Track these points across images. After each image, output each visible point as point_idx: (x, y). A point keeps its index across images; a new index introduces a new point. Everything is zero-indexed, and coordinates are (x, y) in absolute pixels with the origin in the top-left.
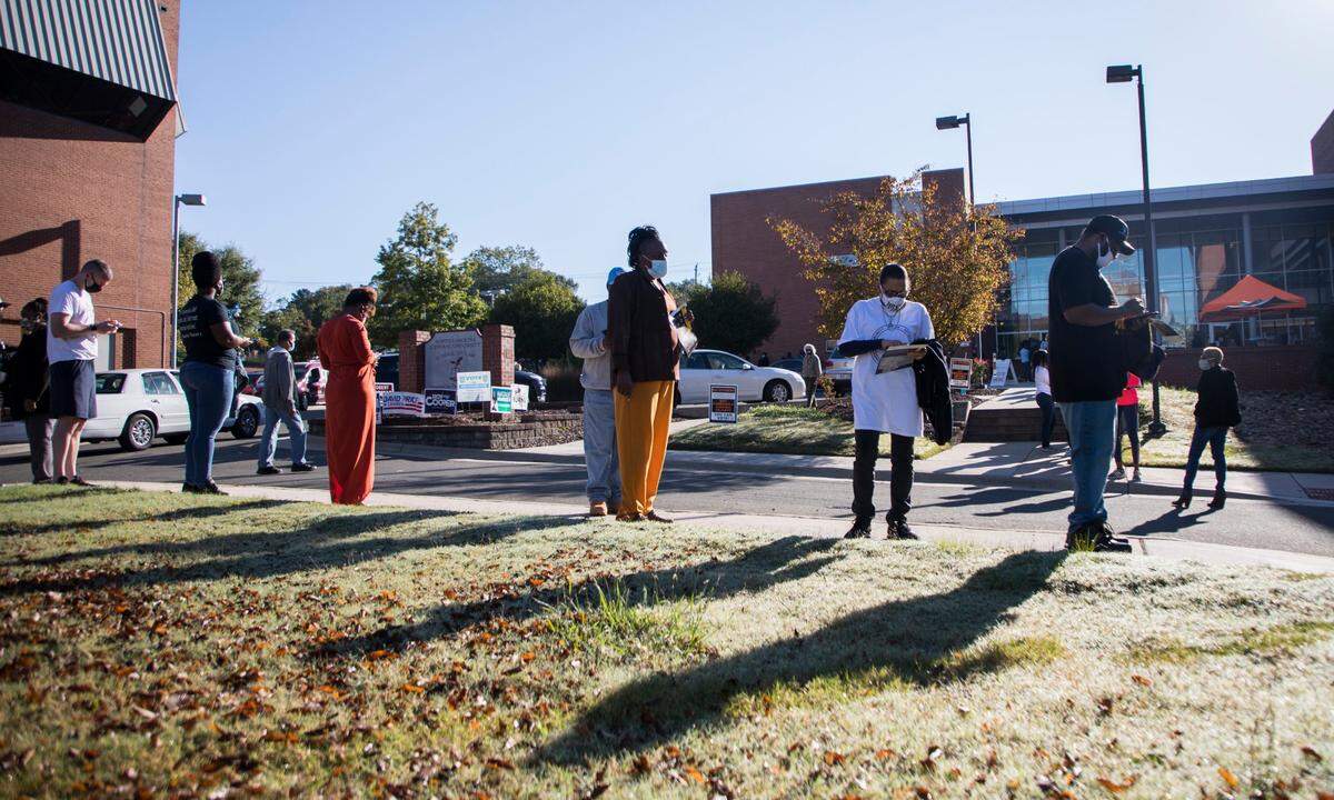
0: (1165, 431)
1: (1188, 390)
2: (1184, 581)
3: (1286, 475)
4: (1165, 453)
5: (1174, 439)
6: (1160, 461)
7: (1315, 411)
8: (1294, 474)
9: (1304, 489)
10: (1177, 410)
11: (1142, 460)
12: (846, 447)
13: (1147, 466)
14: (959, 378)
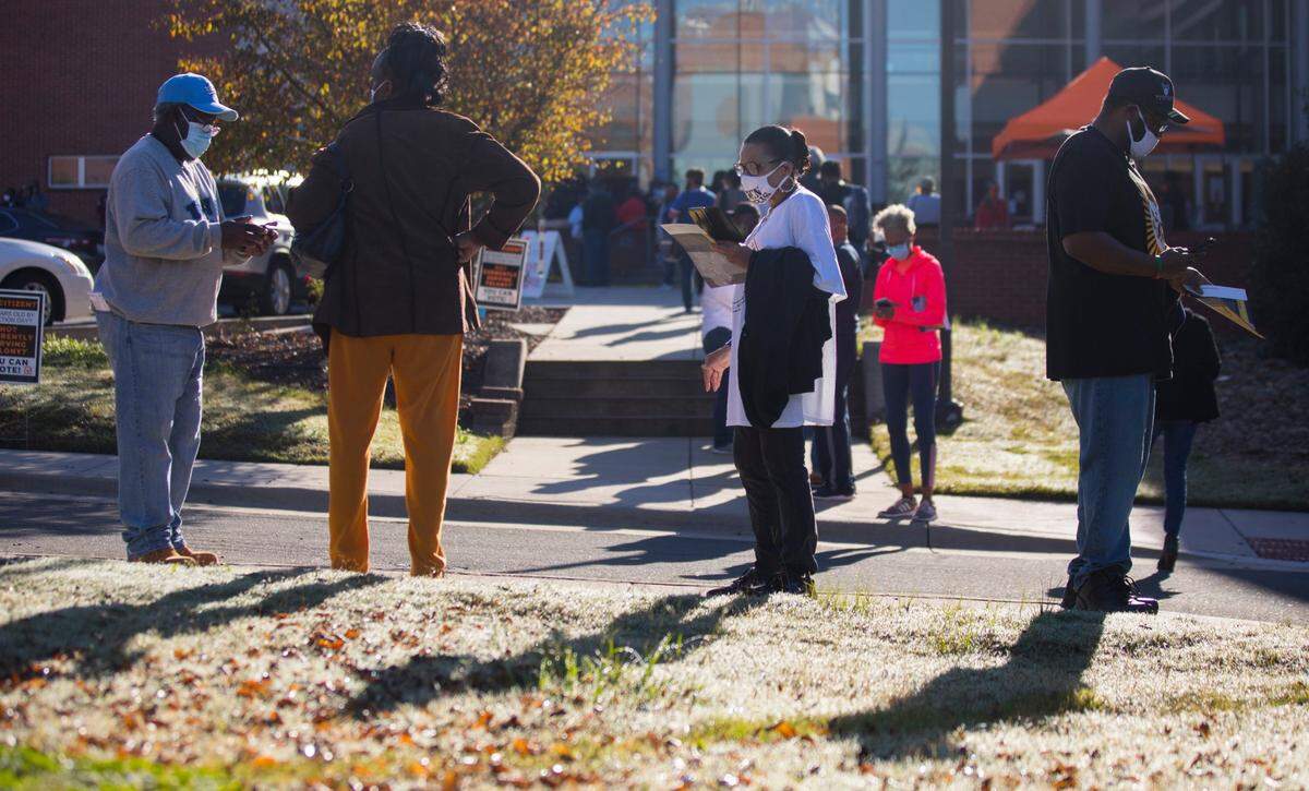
0: (960, 420)
1: (991, 326)
2: (1190, 643)
3: (1213, 514)
4: (972, 465)
5: (983, 438)
6: (976, 483)
7: (1249, 383)
8: (1225, 511)
9: (1248, 540)
10: (977, 373)
11: (939, 481)
12: (295, 443)
13: (949, 492)
14: (497, 284)
